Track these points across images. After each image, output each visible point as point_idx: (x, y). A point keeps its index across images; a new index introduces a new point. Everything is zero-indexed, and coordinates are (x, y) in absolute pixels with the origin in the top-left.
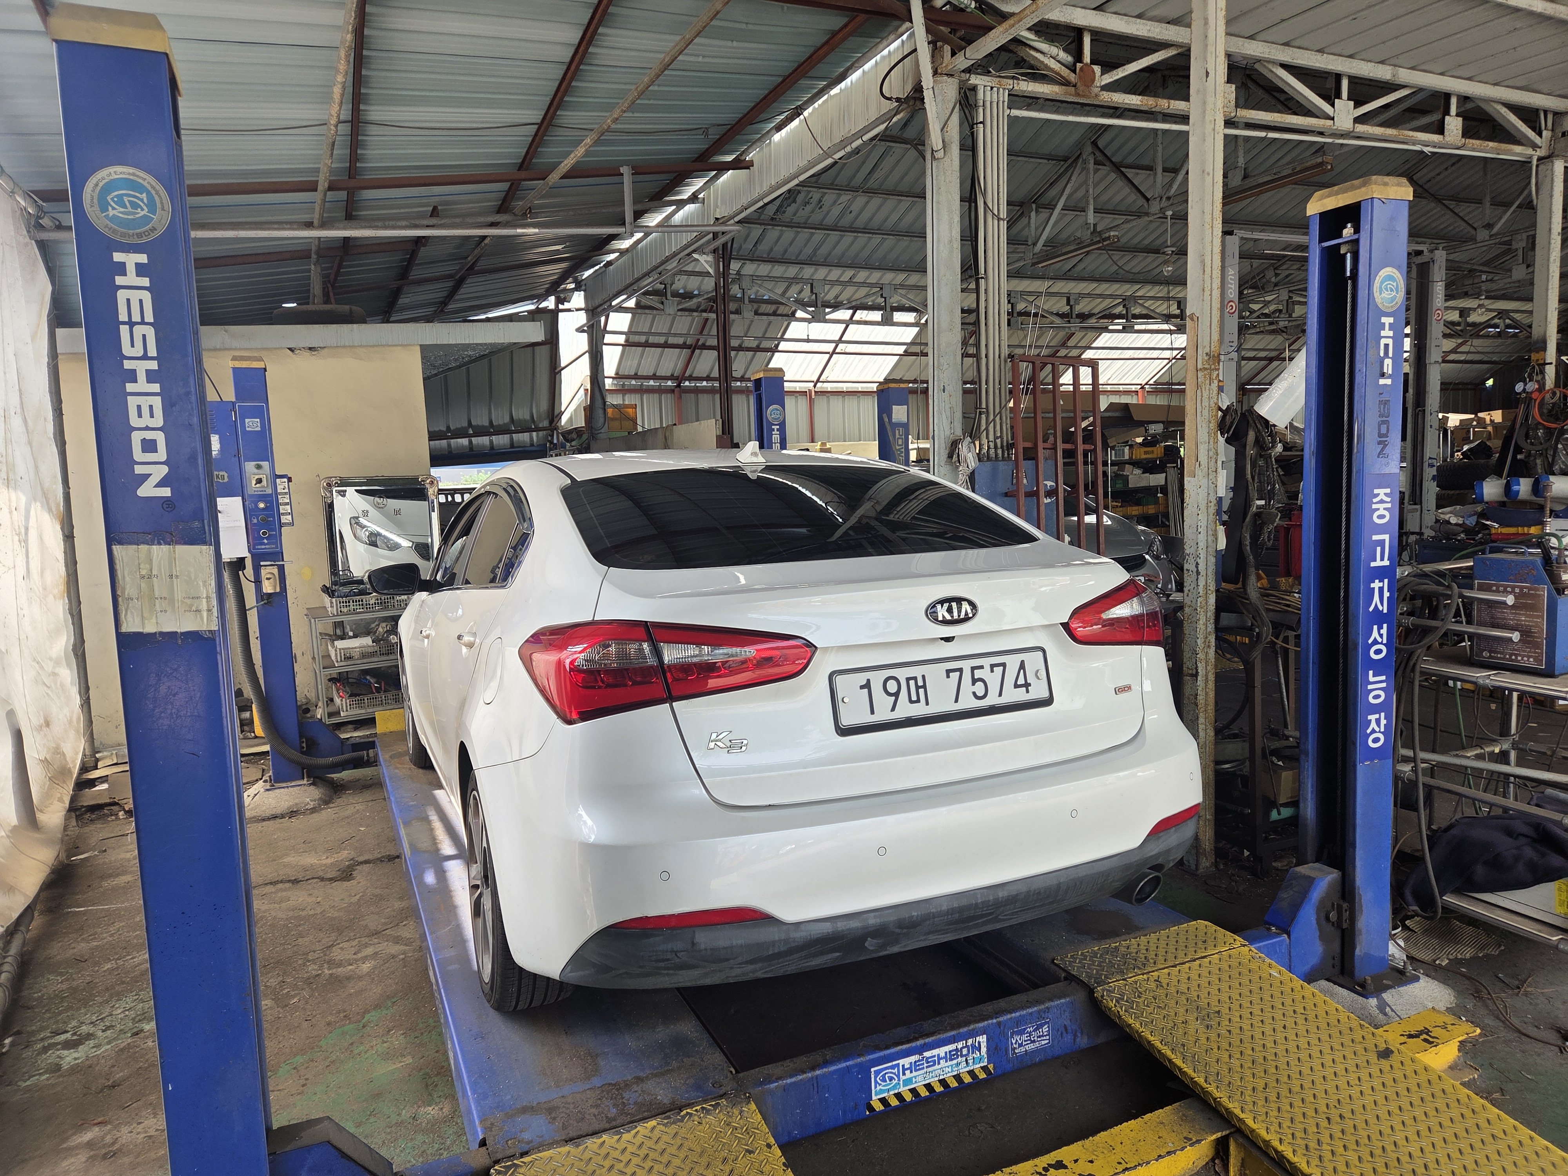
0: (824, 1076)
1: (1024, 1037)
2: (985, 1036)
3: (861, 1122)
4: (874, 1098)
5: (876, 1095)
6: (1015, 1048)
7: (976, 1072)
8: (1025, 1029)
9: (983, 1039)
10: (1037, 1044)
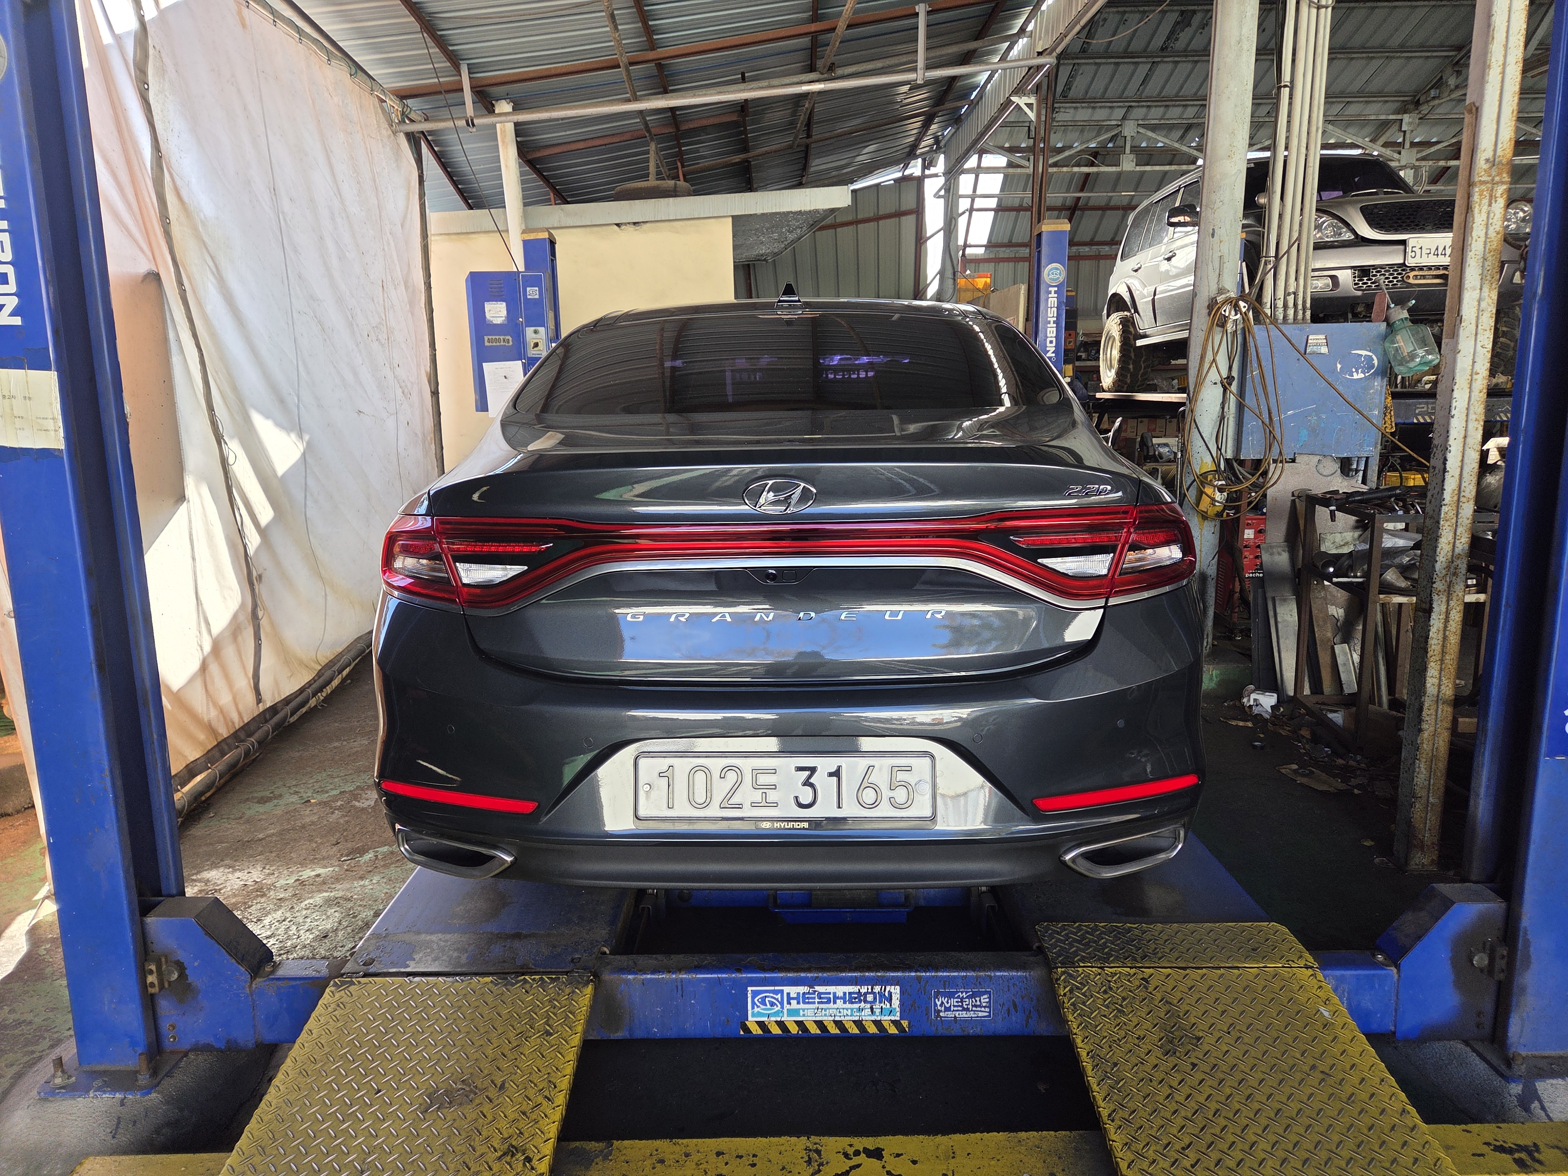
0: (689, 980)
1: (953, 1001)
2: (898, 988)
3: (735, 1040)
4: (750, 1018)
5: (753, 1016)
6: (940, 1011)
7: (886, 1024)
8: (957, 992)
9: (895, 990)
10: (972, 1014)
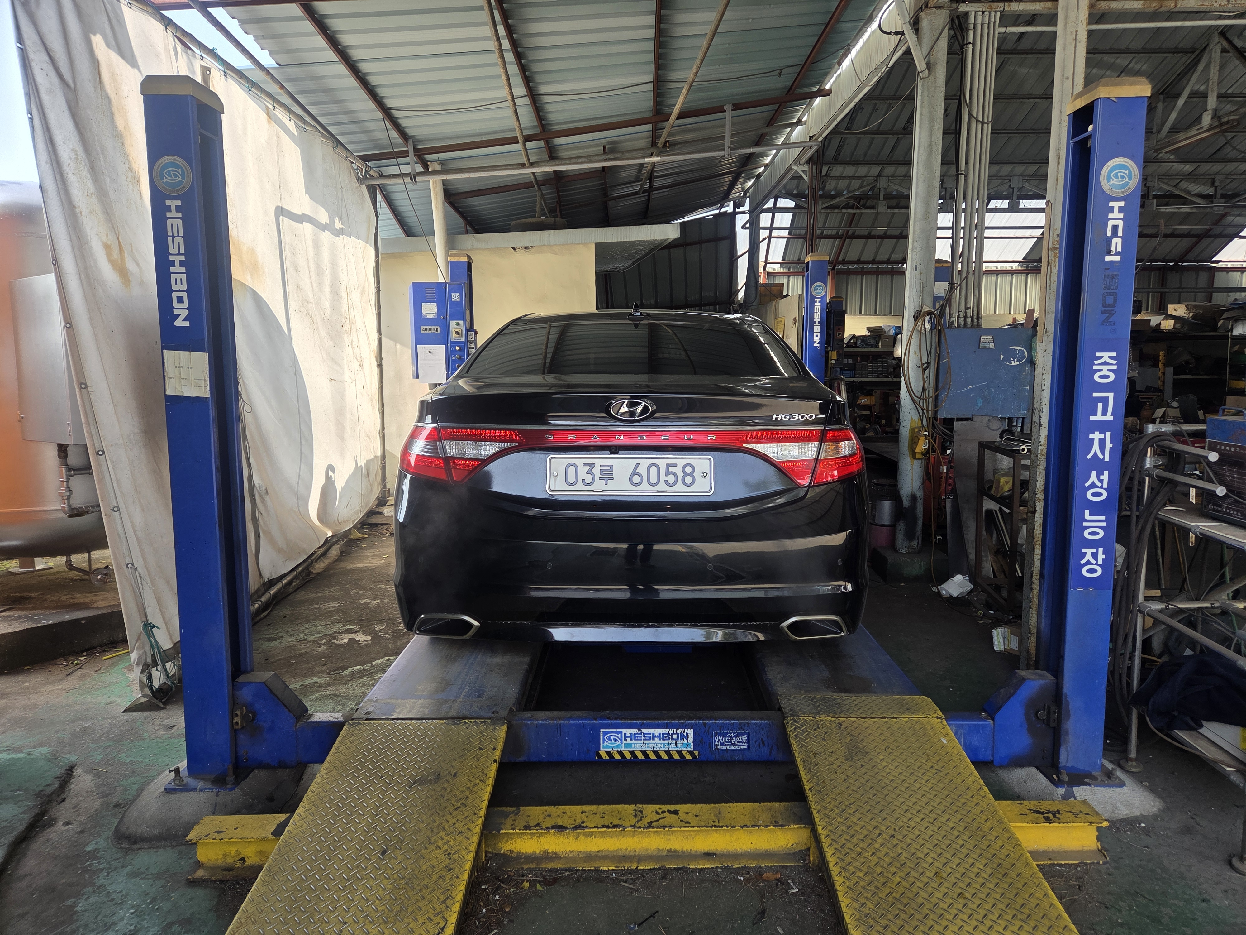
0: (565, 725)
1: (726, 739)
2: (692, 730)
3: (592, 763)
4: (602, 749)
5: (603, 747)
6: (717, 745)
7: (684, 753)
8: (728, 733)
9: (691, 732)
10: (737, 747)
